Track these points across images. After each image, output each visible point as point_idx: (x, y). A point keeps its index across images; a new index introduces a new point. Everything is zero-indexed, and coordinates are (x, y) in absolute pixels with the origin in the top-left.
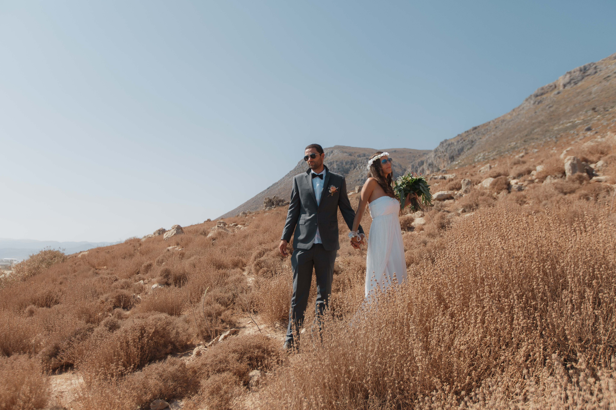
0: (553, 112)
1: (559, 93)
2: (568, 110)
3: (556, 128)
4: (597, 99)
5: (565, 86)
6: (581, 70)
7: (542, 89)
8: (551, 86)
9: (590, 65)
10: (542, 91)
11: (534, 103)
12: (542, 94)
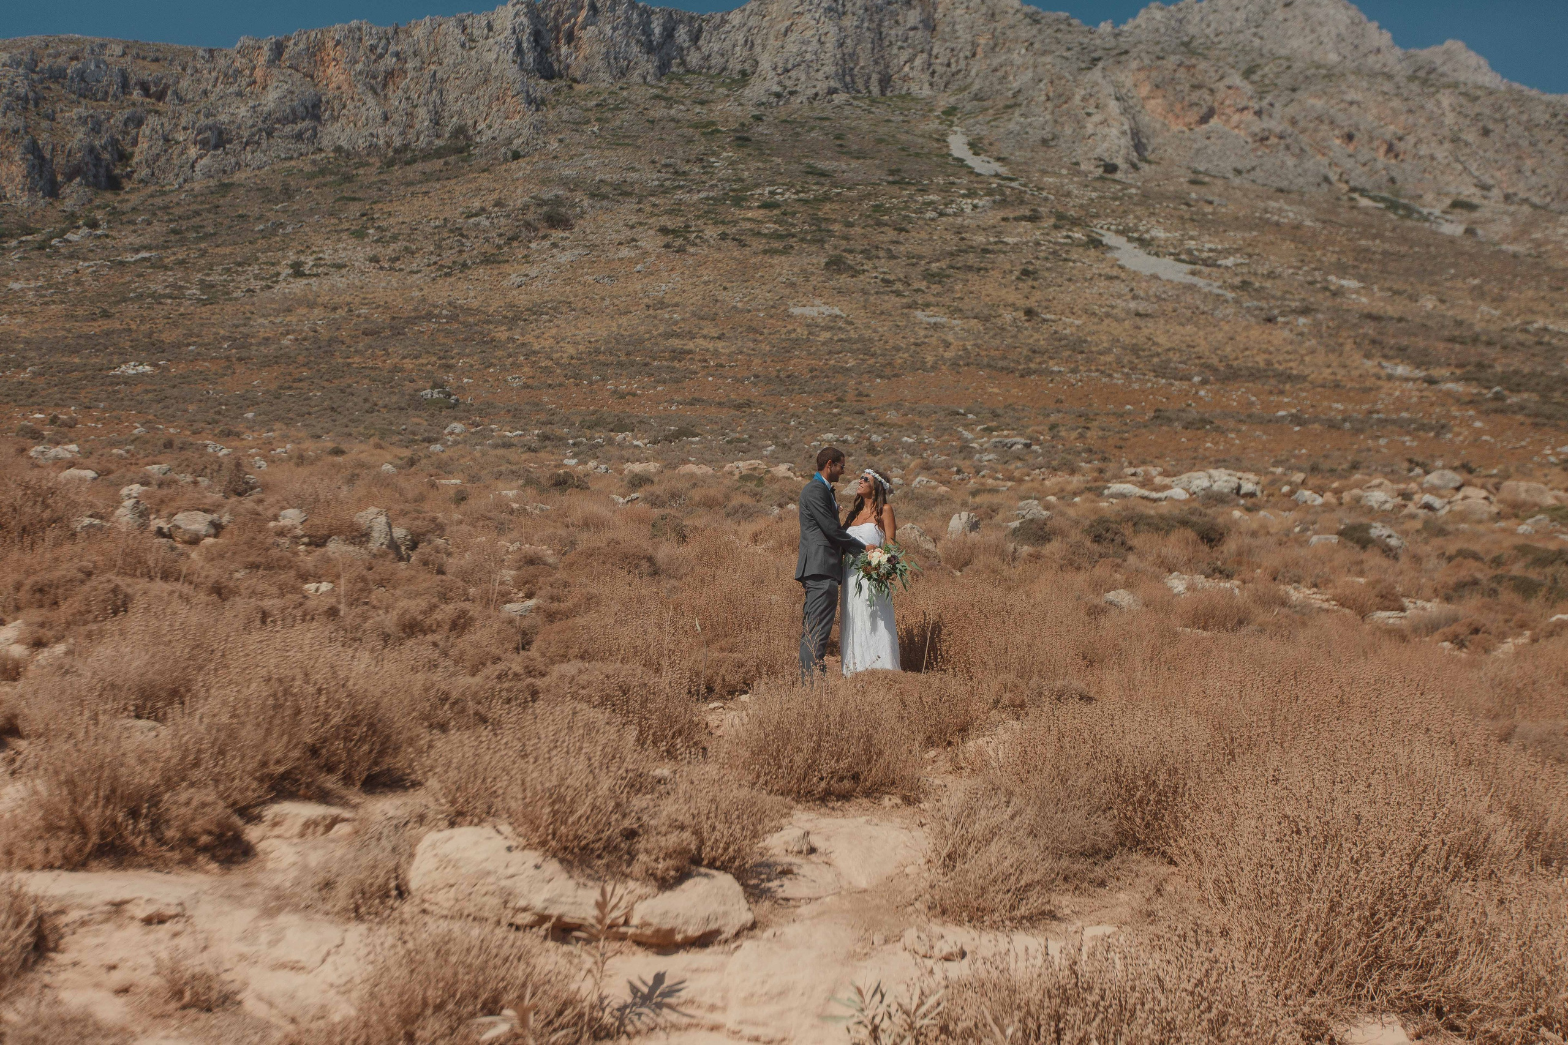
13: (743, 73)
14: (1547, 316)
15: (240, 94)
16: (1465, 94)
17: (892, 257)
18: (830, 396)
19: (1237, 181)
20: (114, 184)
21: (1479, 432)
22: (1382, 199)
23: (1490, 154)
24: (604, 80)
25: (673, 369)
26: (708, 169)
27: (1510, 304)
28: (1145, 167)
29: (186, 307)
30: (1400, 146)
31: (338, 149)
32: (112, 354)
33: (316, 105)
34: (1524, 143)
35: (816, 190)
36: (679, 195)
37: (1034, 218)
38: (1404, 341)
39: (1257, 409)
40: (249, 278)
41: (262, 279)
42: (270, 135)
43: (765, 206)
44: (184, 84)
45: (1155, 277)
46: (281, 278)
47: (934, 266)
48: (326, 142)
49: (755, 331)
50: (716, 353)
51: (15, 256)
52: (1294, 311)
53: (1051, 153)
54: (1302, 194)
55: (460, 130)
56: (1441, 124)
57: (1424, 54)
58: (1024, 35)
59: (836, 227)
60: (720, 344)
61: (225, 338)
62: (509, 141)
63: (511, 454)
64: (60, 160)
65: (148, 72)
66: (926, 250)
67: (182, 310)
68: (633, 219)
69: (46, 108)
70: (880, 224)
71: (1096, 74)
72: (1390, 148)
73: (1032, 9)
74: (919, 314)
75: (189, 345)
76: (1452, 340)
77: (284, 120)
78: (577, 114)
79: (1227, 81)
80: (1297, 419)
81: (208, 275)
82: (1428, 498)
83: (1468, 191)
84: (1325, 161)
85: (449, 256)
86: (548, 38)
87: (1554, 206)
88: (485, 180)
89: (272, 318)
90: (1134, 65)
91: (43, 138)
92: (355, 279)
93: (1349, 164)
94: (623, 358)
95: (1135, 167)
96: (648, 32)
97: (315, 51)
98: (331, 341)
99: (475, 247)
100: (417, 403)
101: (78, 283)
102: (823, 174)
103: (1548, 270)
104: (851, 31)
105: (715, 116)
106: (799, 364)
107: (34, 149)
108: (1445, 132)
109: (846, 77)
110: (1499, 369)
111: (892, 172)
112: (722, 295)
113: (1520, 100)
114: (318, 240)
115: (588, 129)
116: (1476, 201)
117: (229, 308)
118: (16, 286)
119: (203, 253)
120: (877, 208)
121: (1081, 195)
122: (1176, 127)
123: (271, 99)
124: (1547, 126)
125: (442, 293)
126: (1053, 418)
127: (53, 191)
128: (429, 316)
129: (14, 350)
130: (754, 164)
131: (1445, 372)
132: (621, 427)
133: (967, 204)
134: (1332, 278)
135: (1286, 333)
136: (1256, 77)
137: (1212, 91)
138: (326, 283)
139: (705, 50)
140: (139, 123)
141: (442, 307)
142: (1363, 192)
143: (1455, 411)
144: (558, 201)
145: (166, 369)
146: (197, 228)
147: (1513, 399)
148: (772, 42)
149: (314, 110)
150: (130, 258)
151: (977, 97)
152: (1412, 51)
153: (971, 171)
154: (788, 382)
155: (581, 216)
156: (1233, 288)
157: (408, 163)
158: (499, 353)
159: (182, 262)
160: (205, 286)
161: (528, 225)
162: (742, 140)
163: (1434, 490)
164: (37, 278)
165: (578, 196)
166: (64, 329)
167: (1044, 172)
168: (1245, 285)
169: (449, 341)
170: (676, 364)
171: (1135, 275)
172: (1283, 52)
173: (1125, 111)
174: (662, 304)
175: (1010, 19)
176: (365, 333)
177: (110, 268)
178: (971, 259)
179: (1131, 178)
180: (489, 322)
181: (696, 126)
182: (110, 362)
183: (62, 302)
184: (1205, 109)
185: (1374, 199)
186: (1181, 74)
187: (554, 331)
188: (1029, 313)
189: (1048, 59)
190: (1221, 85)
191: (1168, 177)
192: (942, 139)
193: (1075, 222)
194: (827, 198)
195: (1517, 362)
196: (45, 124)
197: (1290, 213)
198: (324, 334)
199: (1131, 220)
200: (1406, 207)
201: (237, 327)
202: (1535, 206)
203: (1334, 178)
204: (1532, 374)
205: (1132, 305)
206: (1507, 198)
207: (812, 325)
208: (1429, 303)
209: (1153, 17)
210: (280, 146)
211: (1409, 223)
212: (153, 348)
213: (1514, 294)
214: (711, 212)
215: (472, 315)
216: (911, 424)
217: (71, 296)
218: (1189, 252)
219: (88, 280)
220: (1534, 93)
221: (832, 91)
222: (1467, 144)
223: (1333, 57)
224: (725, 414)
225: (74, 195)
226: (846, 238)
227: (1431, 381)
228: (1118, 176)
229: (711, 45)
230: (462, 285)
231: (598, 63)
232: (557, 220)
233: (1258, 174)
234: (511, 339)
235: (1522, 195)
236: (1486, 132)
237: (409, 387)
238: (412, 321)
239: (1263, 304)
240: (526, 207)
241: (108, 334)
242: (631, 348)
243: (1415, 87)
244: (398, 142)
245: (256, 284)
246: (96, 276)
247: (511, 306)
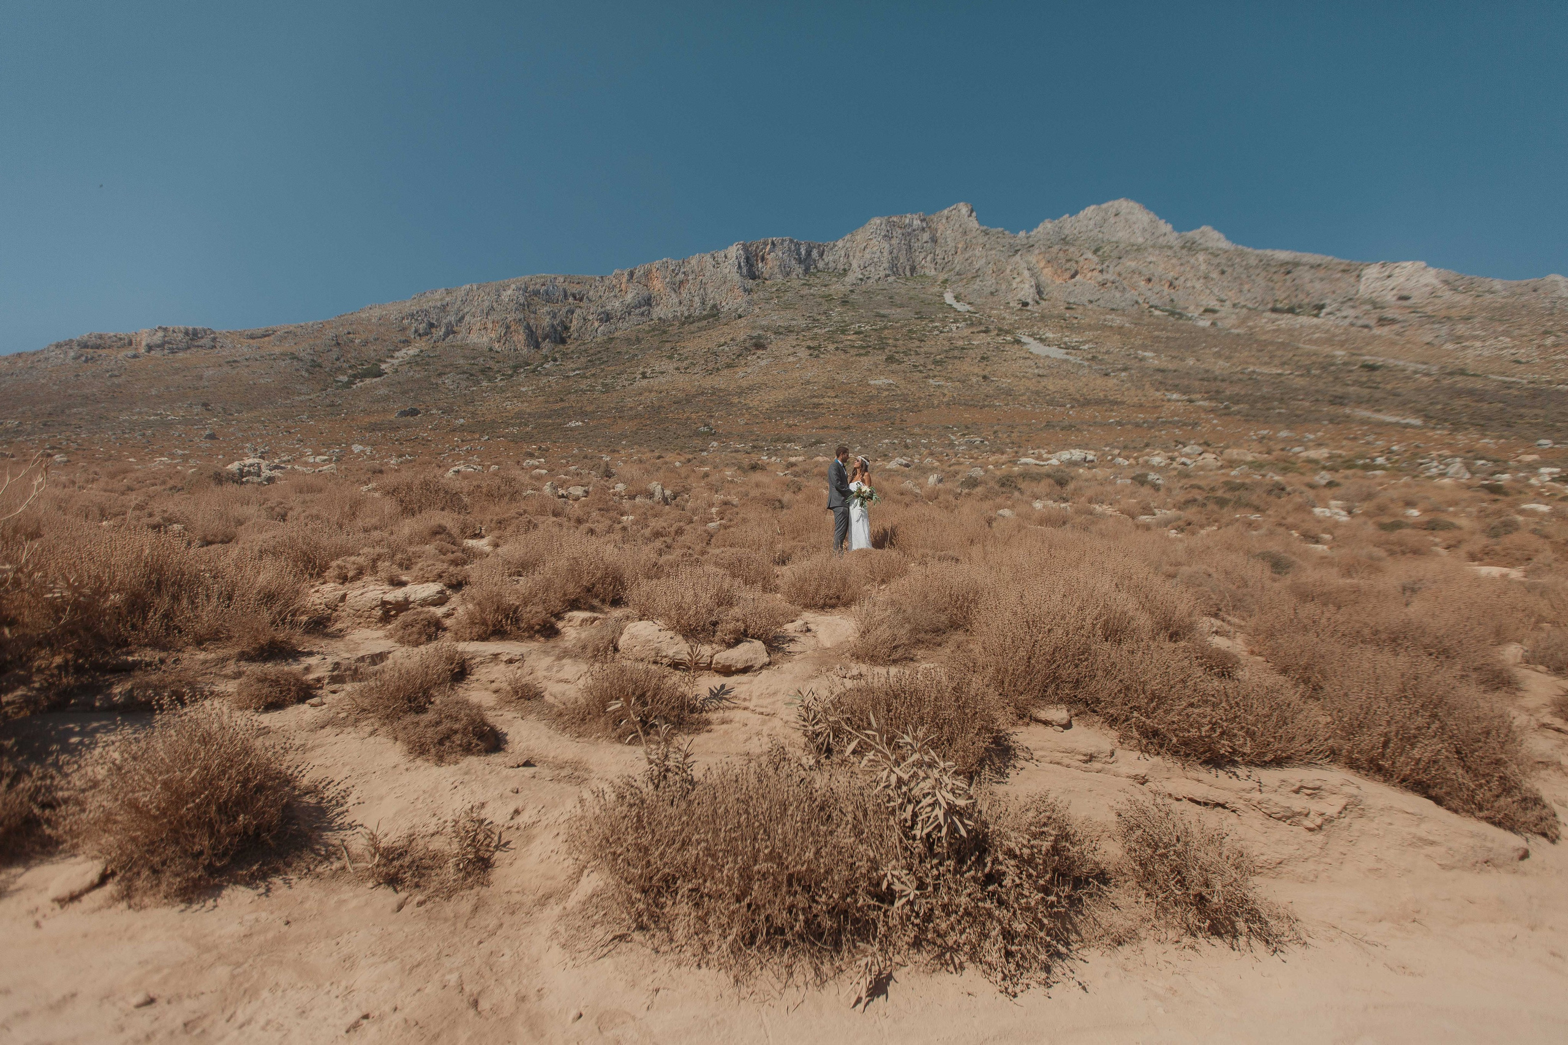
0: (119, 386)
1: (135, 356)
2: (154, 392)
3: (124, 417)
4: (212, 390)
5: (150, 348)
6: (187, 333)
7: (101, 337)
8: (121, 339)
9: (205, 331)
10: (99, 342)
11: (76, 358)
12: (98, 347)
13: (845, 270)
14: (1254, 365)
15: (615, 296)
16: (1211, 253)
17: (917, 354)
18: (887, 422)
19: (1090, 306)
20: (563, 341)
21: (1216, 425)
22: (1167, 311)
23: (1225, 284)
24: (779, 278)
25: (813, 413)
26: (829, 317)
27: (1235, 360)
28: (1043, 303)
29: (596, 395)
30: (1176, 283)
31: (660, 319)
32: (565, 418)
33: (649, 299)
34: (1244, 276)
35: (880, 325)
36: (816, 330)
37: (987, 331)
38: (1177, 382)
39: (1099, 419)
40: (623, 380)
41: (629, 380)
42: (629, 314)
43: (855, 333)
44: (591, 293)
45: (1047, 357)
46: (637, 380)
47: (938, 357)
48: (654, 316)
49: (853, 393)
50: (834, 404)
51: (523, 376)
52: (1118, 370)
53: (995, 299)
54: (1124, 310)
55: (714, 306)
56: (1198, 270)
57: (1190, 234)
58: (981, 241)
59: (890, 341)
60: (836, 400)
61: (613, 408)
62: (737, 310)
63: (739, 456)
64: (540, 331)
65: (575, 289)
66: (934, 350)
67: (594, 396)
68: (795, 343)
69: (532, 308)
70: (911, 338)
71: (1018, 257)
72: (1171, 285)
73: (985, 228)
74: (931, 381)
75: (597, 412)
76: (1202, 380)
77: (635, 307)
78: (767, 295)
79: (1084, 256)
80: (1119, 423)
81: (605, 380)
82: (1184, 459)
83: (1213, 303)
84: (1136, 293)
85: (711, 366)
86: (753, 259)
87: (1260, 308)
88: (726, 329)
89: (633, 398)
90: (1037, 252)
91: (532, 322)
92: (669, 378)
93: (1149, 293)
94: (791, 409)
95: (1037, 303)
96: (799, 254)
97: (647, 274)
98: (659, 407)
99: (723, 360)
100: (697, 434)
101: (550, 386)
102: (884, 316)
103: (1256, 341)
104: (896, 246)
105: (832, 292)
106: (874, 407)
107: (528, 327)
108: (1201, 274)
109: (894, 268)
110: (1228, 393)
111: (917, 313)
112: (837, 377)
113: (1241, 254)
114: (652, 361)
115: (772, 302)
116: (1217, 308)
117: (615, 395)
118: (524, 389)
119: (603, 370)
120: (910, 331)
121: (1010, 318)
122: (1058, 281)
123: (629, 298)
124: (1257, 267)
125: (709, 382)
126: (995, 428)
127: (537, 346)
128: (703, 393)
130: (850, 314)
131: (1199, 396)
132: (789, 441)
133: (954, 327)
134: (1140, 352)
135: (1115, 381)
136: (1100, 253)
137: (1077, 262)
138: (657, 381)
139: (826, 260)
140: (572, 313)
141: (708, 389)
142: (1156, 308)
143: (1203, 416)
144: (759, 337)
145: (588, 423)
146: (599, 359)
147: (1235, 408)
148: (858, 254)
149: (648, 302)
150: (571, 374)
151: (958, 274)
152: (1183, 233)
153: (956, 310)
154: (868, 416)
155: (770, 343)
156: (1088, 360)
157: (691, 323)
158: (735, 409)
159: (594, 375)
160: (604, 385)
161: (746, 348)
162: (845, 303)
163: (1187, 455)
164: (532, 386)
165: (769, 334)
166: (544, 407)
167: (992, 308)
168: (1094, 358)
169: (711, 405)
170: (815, 410)
171: (1038, 356)
172: (1114, 239)
173: (1032, 275)
174: (808, 382)
175: (974, 234)
176: (674, 403)
177: (563, 379)
178: (956, 353)
179: (1036, 308)
180: (729, 395)
181: (823, 297)
182: (564, 421)
183: (543, 396)
184: (1073, 272)
185: (1162, 311)
186: (1061, 254)
187: (759, 398)
188: (985, 377)
189: (993, 252)
190: (1082, 259)
191: (1054, 306)
192: (941, 295)
193: (1007, 332)
194: (886, 328)
195: (1236, 389)
196: (532, 316)
197: (1118, 320)
198: (656, 404)
199: (1035, 329)
200: (1179, 314)
201: (618, 403)
202: (1250, 309)
203: (1141, 301)
204: (1246, 395)
205: (1036, 371)
206: (1234, 306)
207: (879, 389)
208: (1191, 362)
209: (1047, 227)
210: (634, 319)
211: (1181, 322)
212: (582, 414)
213: (1237, 354)
214: (830, 337)
215: (722, 392)
216: (926, 433)
217: (547, 393)
218: (1065, 343)
219: (554, 385)
220: (1249, 250)
221: (887, 276)
222: (1212, 279)
223: (1140, 240)
224: (838, 433)
225: (546, 347)
226: (895, 346)
227: (1191, 401)
228: (1029, 308)
229: (829, 258)
230: (719, 378)
231: (776, 270)
232: (759, 346)
233: (1101, 301)
234: (740, 402)
235: (1243, 303)
236: (1223, 272)
237: (694, 426)
238: (695, 396)
239: (1103, 367)
240: (745, 341)
241: (563, 409)
242: (794, 404)
243: (1184, 252)
244: (686, 314)
245: (626, 383)
246: (557, 383)
247: (740, 387)
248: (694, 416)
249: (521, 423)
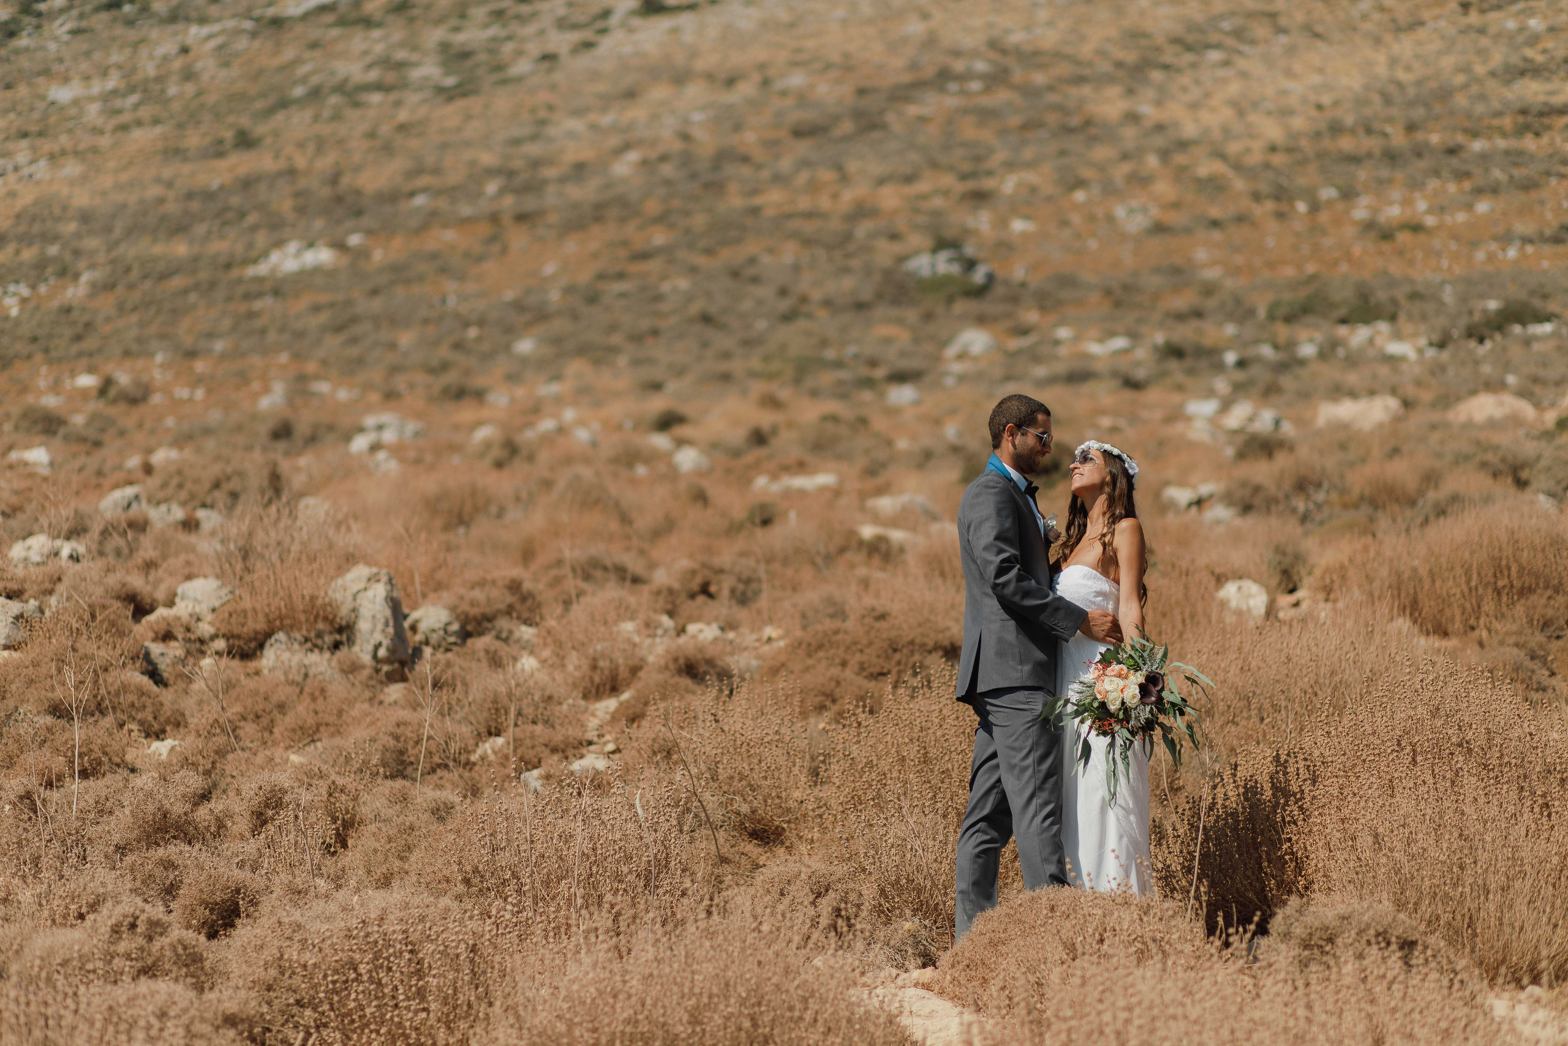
25: (1518, 157)
29: (412, 106)
32: (254, 229)
40: (545, 27)
41: (575, 27)
46: (614, 20)
61: (491, 172)
67: (403, 116)
75: (412, 194)
81: (457, 29)
89: (592, 117)
94: (1398, 139)
98: (724, 157)
100: (898, 291)
101: (188, 75)
117: (503, 101)
118: (62, 94)
128: (944, 76)
129: (55, 238)
141: (975, 54)
145: (362, 253)
158: (1102, 153)
160: (452, 56)
164: (104, 73)
166: (158, 180)
169: (987, 135)
170: (1529, 143)
176: (799, 133)
177: (254, 35)
180: (1079, 80)
182: (250, 246)
183: (156, 121)
187: (1234, 88)
198: (706, 142)
201: (517, 142)
212: (339, 207)
215: (1042, 67)
217: (176, 106)
219: (207, 66)
234: (1133, 118)
238: (902, 94)
241: (247, 184)
242: (1419, 113)
245: (561, 42)
246: (224, 55)
247: (1135, 35)
248: (890, 198)
249: (41, 265)
